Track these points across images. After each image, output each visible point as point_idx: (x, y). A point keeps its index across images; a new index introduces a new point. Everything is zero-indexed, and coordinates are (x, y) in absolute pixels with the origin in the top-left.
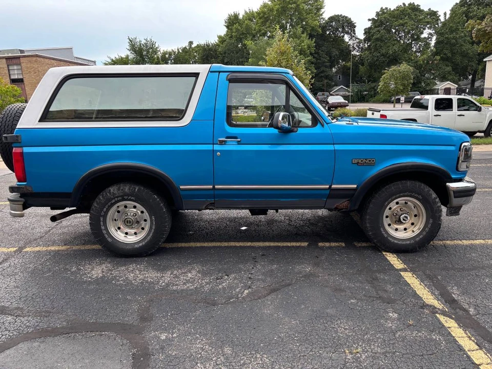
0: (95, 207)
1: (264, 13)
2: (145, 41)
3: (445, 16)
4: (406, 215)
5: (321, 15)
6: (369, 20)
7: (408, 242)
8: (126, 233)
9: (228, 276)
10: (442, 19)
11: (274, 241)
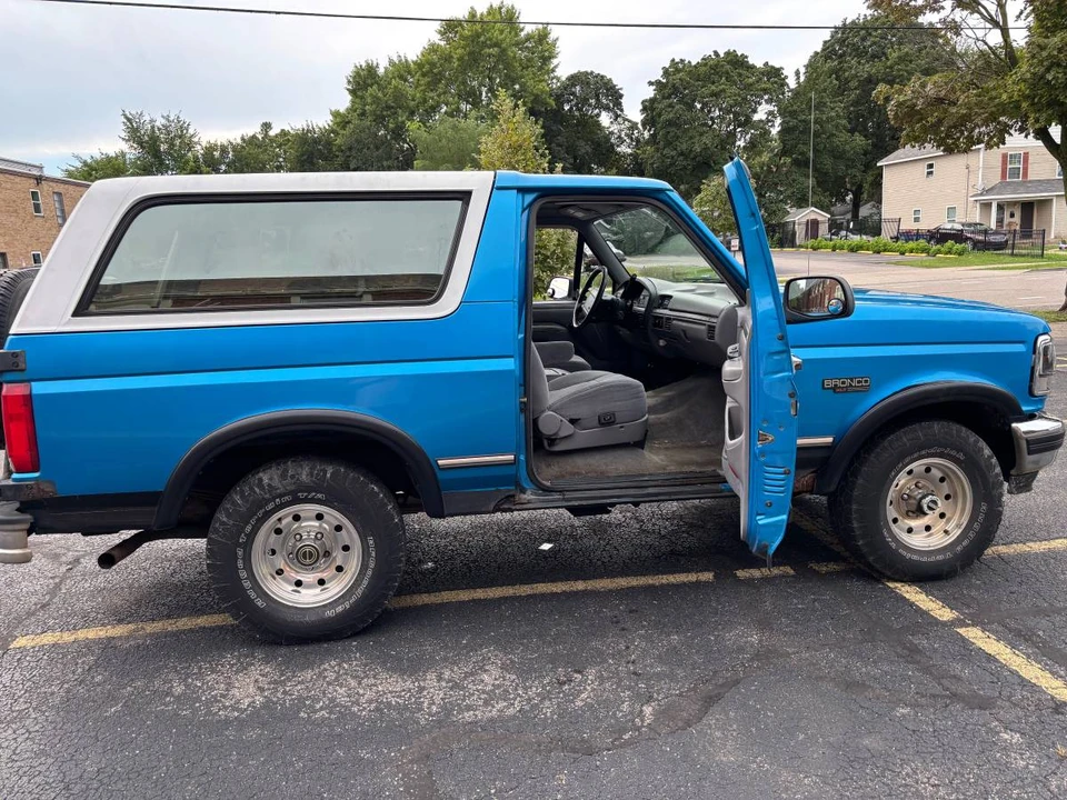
0: (223, 523)
1: (433, 65)
2: (164, 121)
3: (798, 78)
4: (934, 498)
5: (553, 71)
6: (651, 83)
7: (940, 557)
8: (299, 583)
9: (579, 672)
10: (792, 83)
11: (636, 574)
